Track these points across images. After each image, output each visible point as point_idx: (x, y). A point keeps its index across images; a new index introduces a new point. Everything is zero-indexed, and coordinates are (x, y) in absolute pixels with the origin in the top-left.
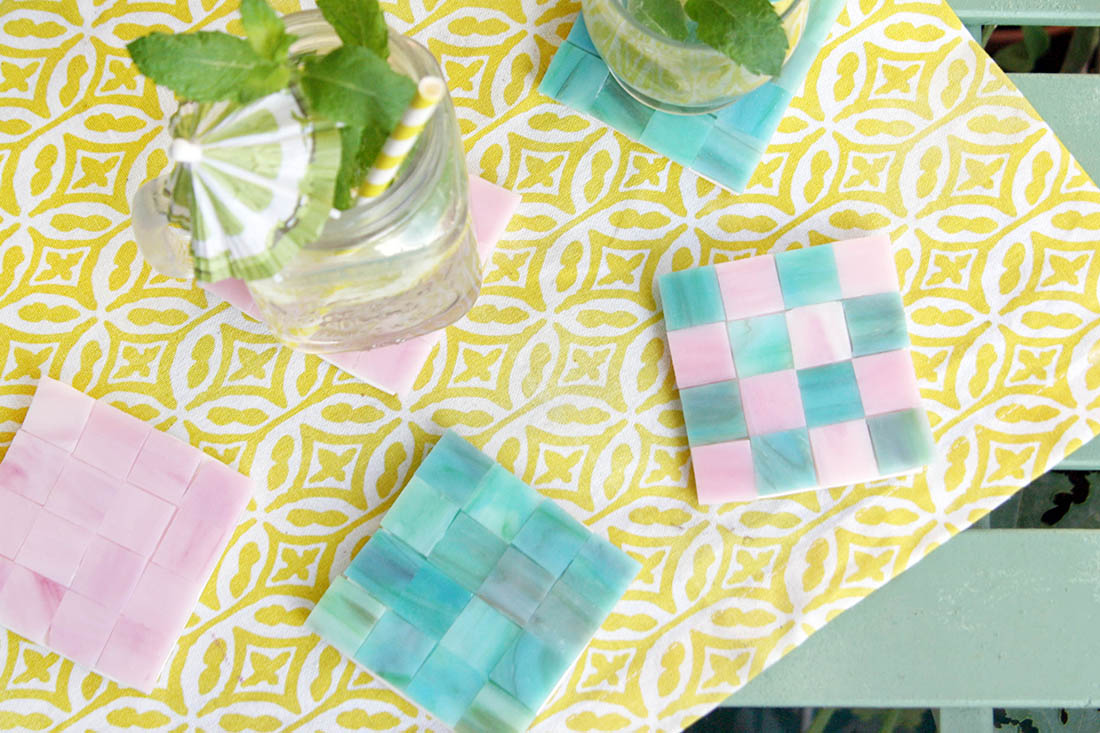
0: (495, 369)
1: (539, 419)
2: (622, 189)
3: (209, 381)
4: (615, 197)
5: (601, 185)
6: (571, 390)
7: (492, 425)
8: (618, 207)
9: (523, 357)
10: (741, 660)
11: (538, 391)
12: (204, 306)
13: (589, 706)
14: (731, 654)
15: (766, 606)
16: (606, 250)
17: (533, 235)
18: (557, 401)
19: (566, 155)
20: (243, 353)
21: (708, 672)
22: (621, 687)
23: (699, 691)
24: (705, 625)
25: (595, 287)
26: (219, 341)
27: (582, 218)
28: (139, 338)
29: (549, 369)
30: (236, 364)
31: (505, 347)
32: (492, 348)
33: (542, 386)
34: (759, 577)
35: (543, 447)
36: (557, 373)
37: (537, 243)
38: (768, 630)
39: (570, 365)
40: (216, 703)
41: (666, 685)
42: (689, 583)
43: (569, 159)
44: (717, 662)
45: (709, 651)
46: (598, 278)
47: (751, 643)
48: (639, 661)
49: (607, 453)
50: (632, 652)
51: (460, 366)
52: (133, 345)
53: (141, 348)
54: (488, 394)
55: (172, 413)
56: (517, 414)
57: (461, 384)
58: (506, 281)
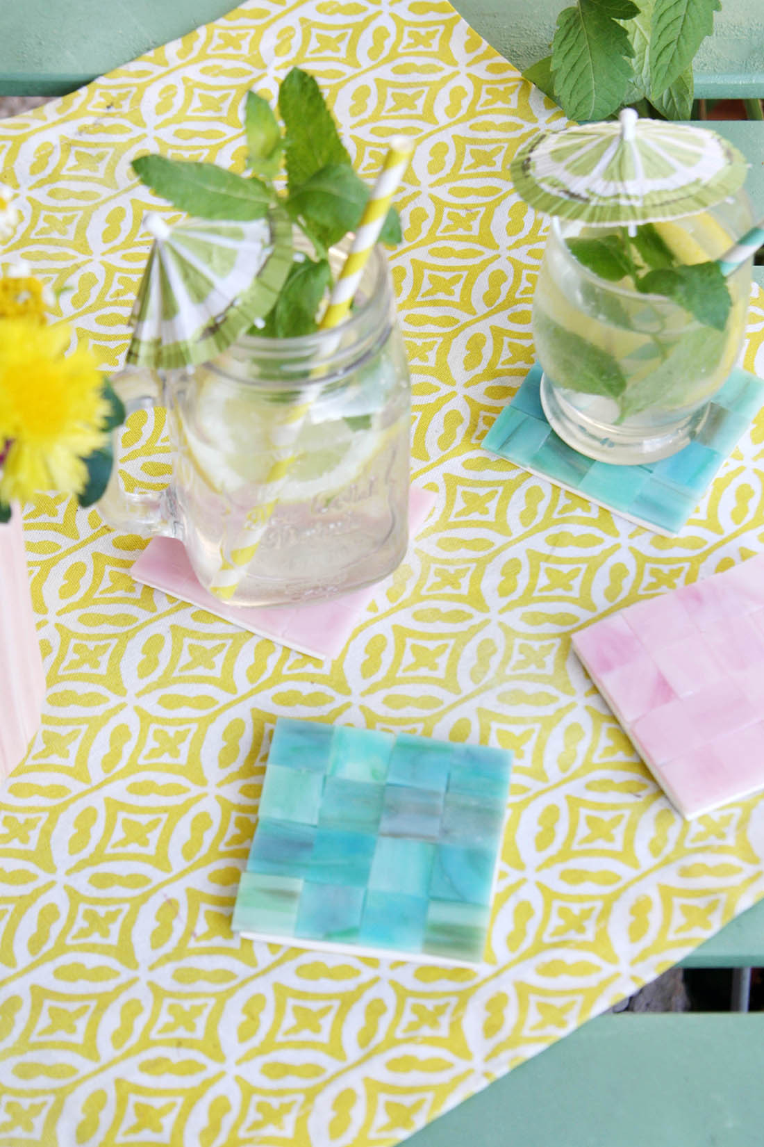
0: (443, 661)
1: (489, 701)
2: (555, 516)
3: (159, 672)
4: (547, 523)
5: (535, 513)
6: (520, 677)
7: (442, 708)
8: (553, 530)
9: (470, 650)
10: (712, 907)
11: (486, 679)
12: (154, 610)
13: (558, 954)
14: (700, 903)
15: (732, 860)
16: (544, 565)
17: (471, 554)
18: (507, 686)
19: (500, 489)
20: (192, 648)
21: (678, 919)
22: (589, 935)
23: (671, 936)
24: (671, 878)
25: (536, 594)
26: (169, 638)
27: (519, 540)
28: (89, 637)
29: (495, 661)
30: (186, 658)
31: (452, 642)
32: (440, 643)
33: (491, 674)
34: (722, 836)
35: (495, 726)
36: (504, 663)
37: (477, 560)
38: (736, 880)
39: (517, 657)
40: (168, 958)
41: (637, 931)
42: (652, 842)
43: (503, 492)
44: (686, 910)
45: (677, 901)
46: (538, 587)
47: (721, 890)
48: (606, 913)
49: (558, 730)
50: (599, 905)
51: (408, 658)
52: (84, 642)
53: (92, 645)
54: (438, 682)
55: (123, 700)
56: (467, 698)
57: (410, 674)
58: (448, 590)
